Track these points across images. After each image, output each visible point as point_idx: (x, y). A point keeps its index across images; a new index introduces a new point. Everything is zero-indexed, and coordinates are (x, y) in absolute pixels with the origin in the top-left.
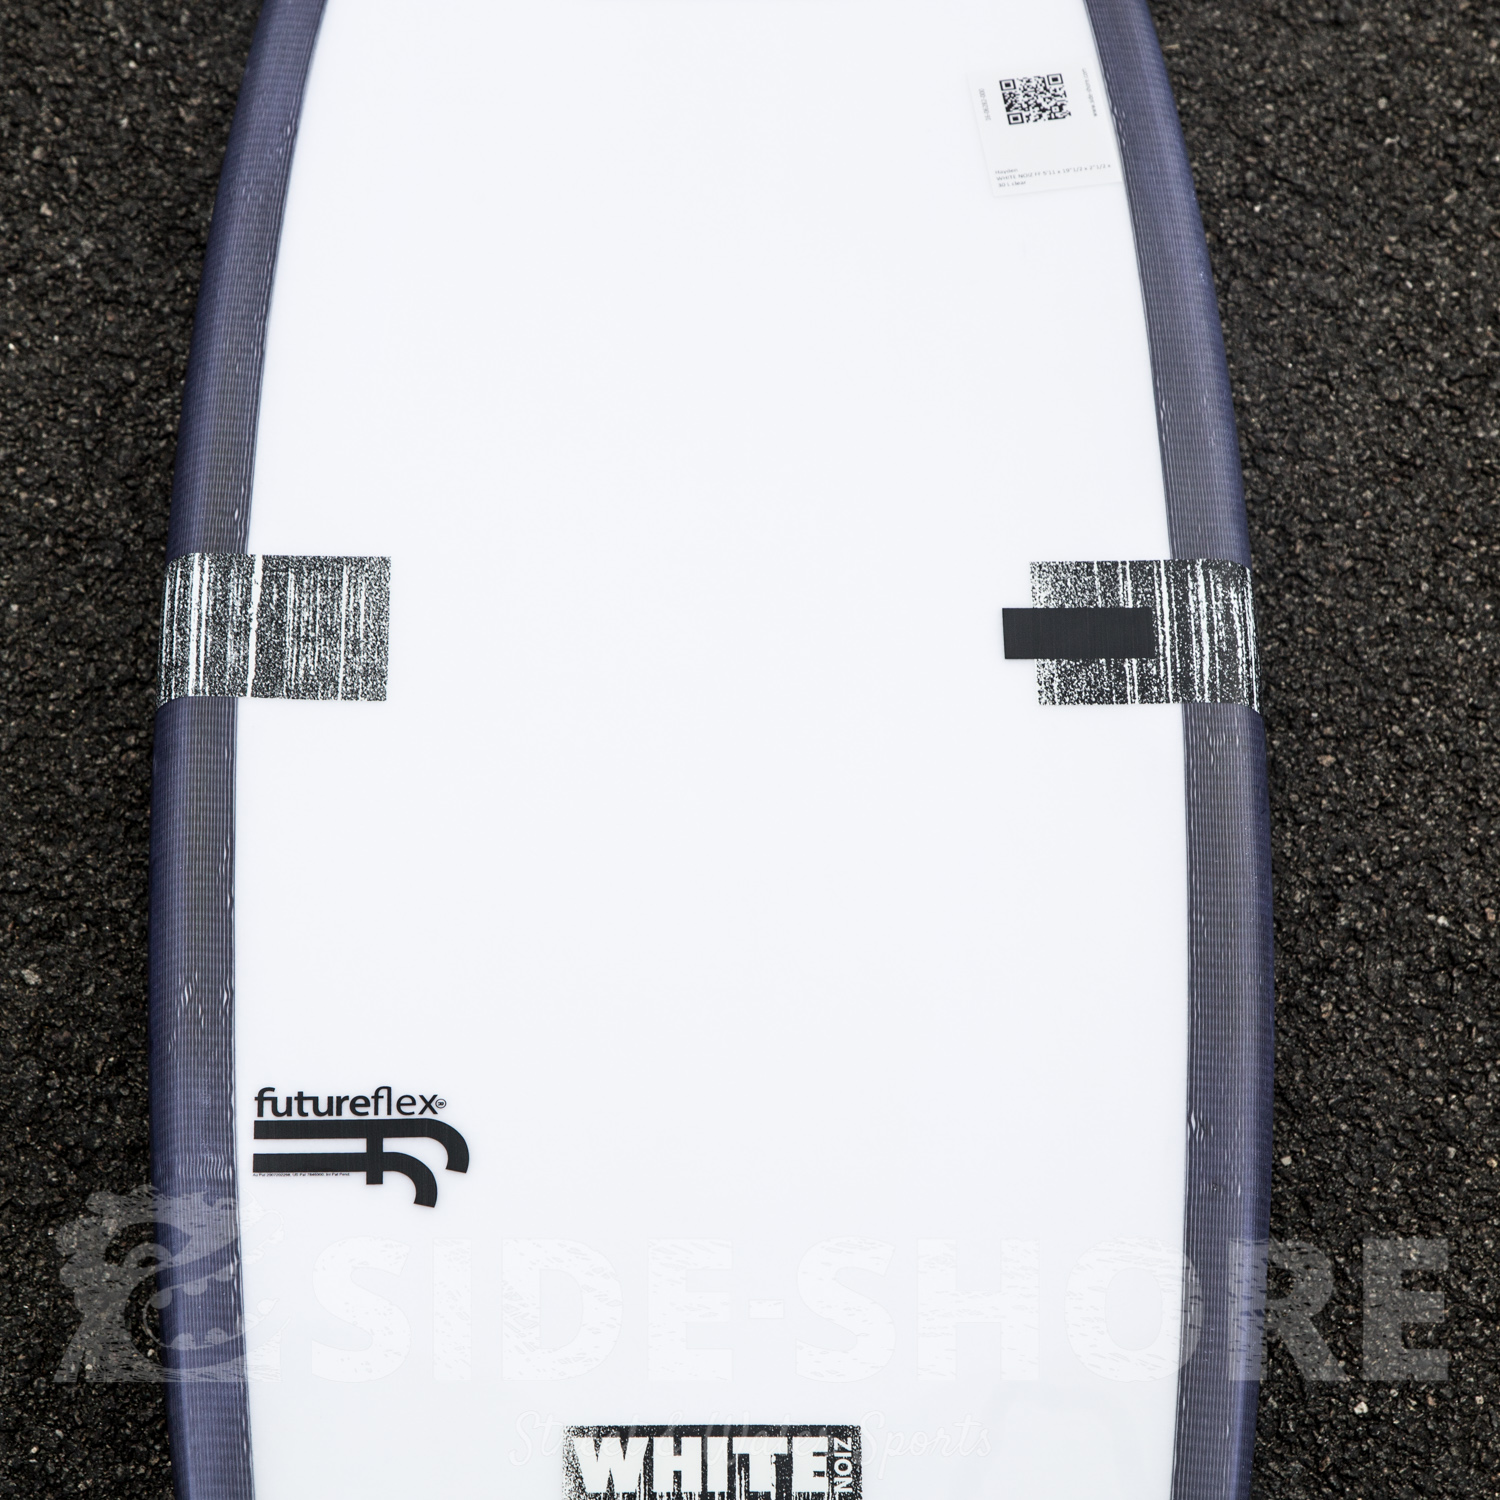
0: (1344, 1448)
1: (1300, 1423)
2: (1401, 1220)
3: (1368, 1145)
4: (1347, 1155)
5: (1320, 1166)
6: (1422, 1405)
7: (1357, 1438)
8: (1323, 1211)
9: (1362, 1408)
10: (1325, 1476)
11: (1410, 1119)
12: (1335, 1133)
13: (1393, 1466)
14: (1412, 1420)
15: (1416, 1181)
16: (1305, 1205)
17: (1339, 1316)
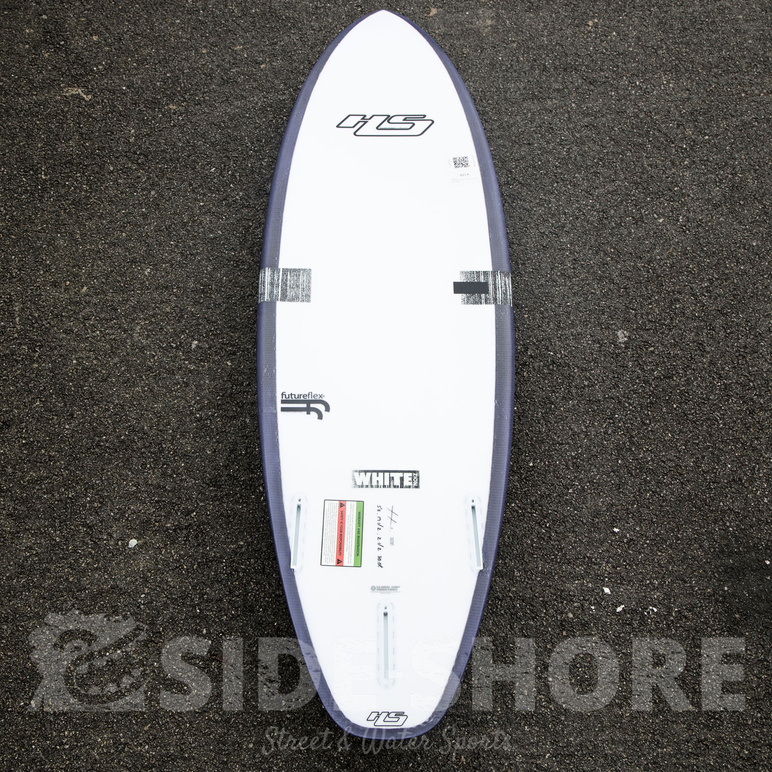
0: (527, 473)
1: (517, 468)
2: (541, 422)
3: (534, 405)
4: (529, 407)
5: (523, 410)
6: (545, 464)
7: (530, 471)
8: (523, 420)
9: (531, 464)
10: (523, 480)
11: (544, 399)
12: (526, 402)
13: (538, 477)
14: (542, 467)
15: (545, 413)
16: (519, 419)
17: (527, 444)
